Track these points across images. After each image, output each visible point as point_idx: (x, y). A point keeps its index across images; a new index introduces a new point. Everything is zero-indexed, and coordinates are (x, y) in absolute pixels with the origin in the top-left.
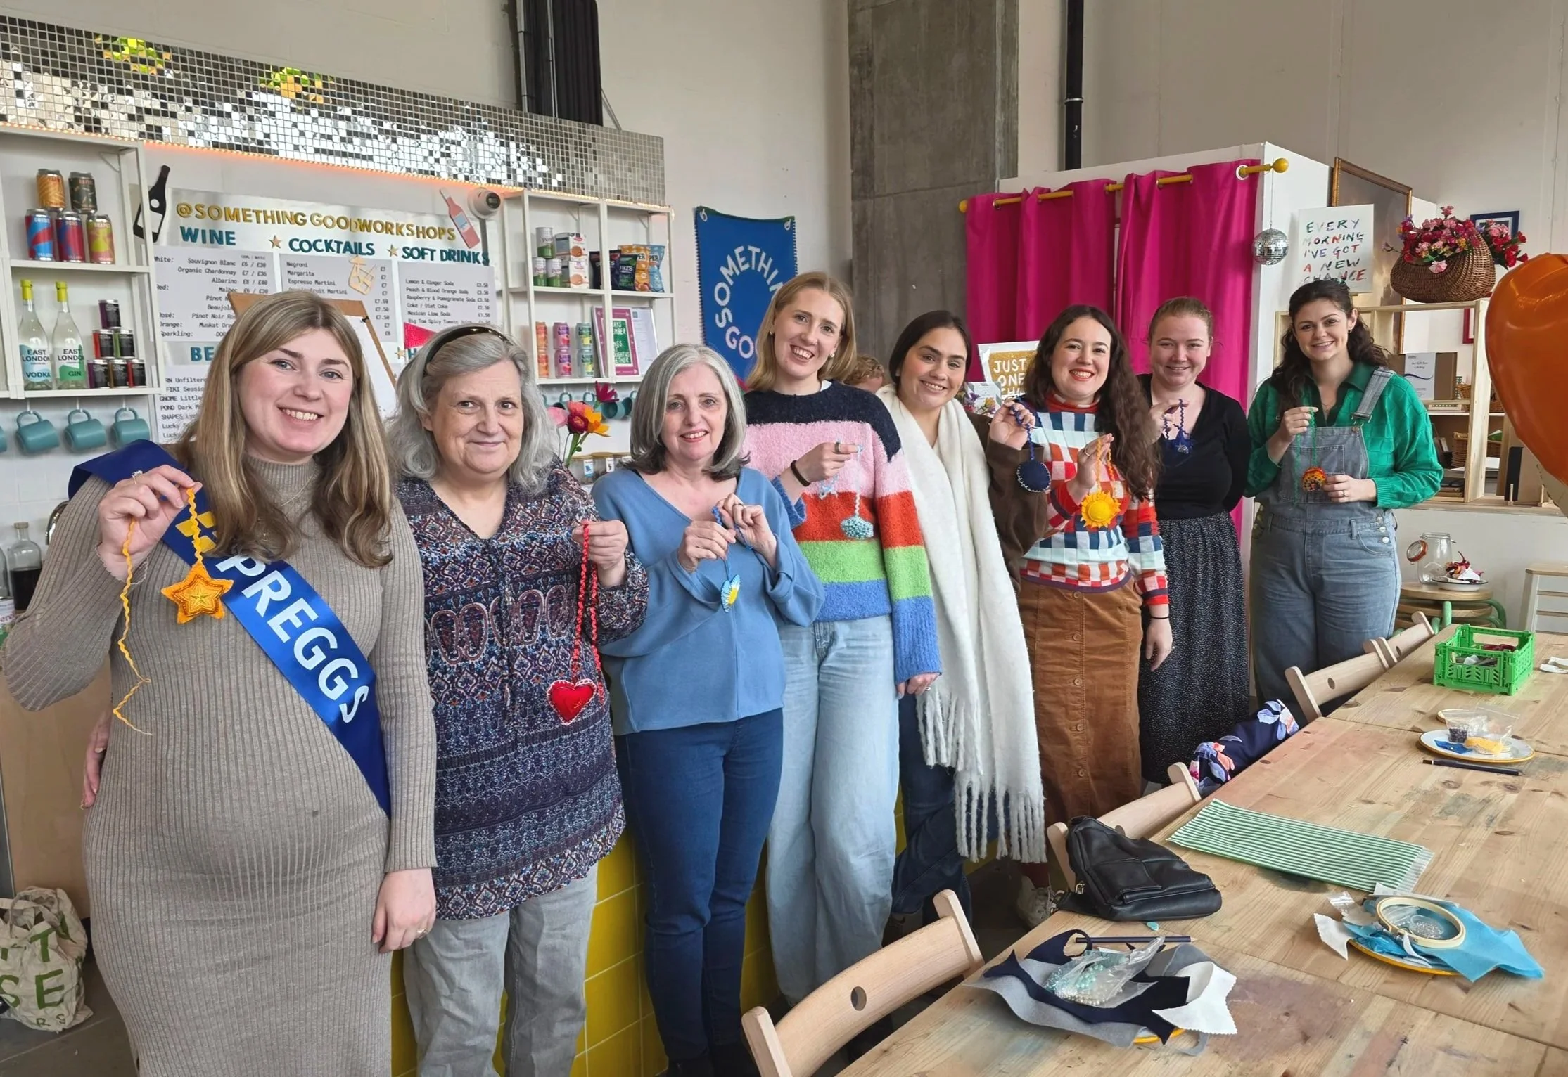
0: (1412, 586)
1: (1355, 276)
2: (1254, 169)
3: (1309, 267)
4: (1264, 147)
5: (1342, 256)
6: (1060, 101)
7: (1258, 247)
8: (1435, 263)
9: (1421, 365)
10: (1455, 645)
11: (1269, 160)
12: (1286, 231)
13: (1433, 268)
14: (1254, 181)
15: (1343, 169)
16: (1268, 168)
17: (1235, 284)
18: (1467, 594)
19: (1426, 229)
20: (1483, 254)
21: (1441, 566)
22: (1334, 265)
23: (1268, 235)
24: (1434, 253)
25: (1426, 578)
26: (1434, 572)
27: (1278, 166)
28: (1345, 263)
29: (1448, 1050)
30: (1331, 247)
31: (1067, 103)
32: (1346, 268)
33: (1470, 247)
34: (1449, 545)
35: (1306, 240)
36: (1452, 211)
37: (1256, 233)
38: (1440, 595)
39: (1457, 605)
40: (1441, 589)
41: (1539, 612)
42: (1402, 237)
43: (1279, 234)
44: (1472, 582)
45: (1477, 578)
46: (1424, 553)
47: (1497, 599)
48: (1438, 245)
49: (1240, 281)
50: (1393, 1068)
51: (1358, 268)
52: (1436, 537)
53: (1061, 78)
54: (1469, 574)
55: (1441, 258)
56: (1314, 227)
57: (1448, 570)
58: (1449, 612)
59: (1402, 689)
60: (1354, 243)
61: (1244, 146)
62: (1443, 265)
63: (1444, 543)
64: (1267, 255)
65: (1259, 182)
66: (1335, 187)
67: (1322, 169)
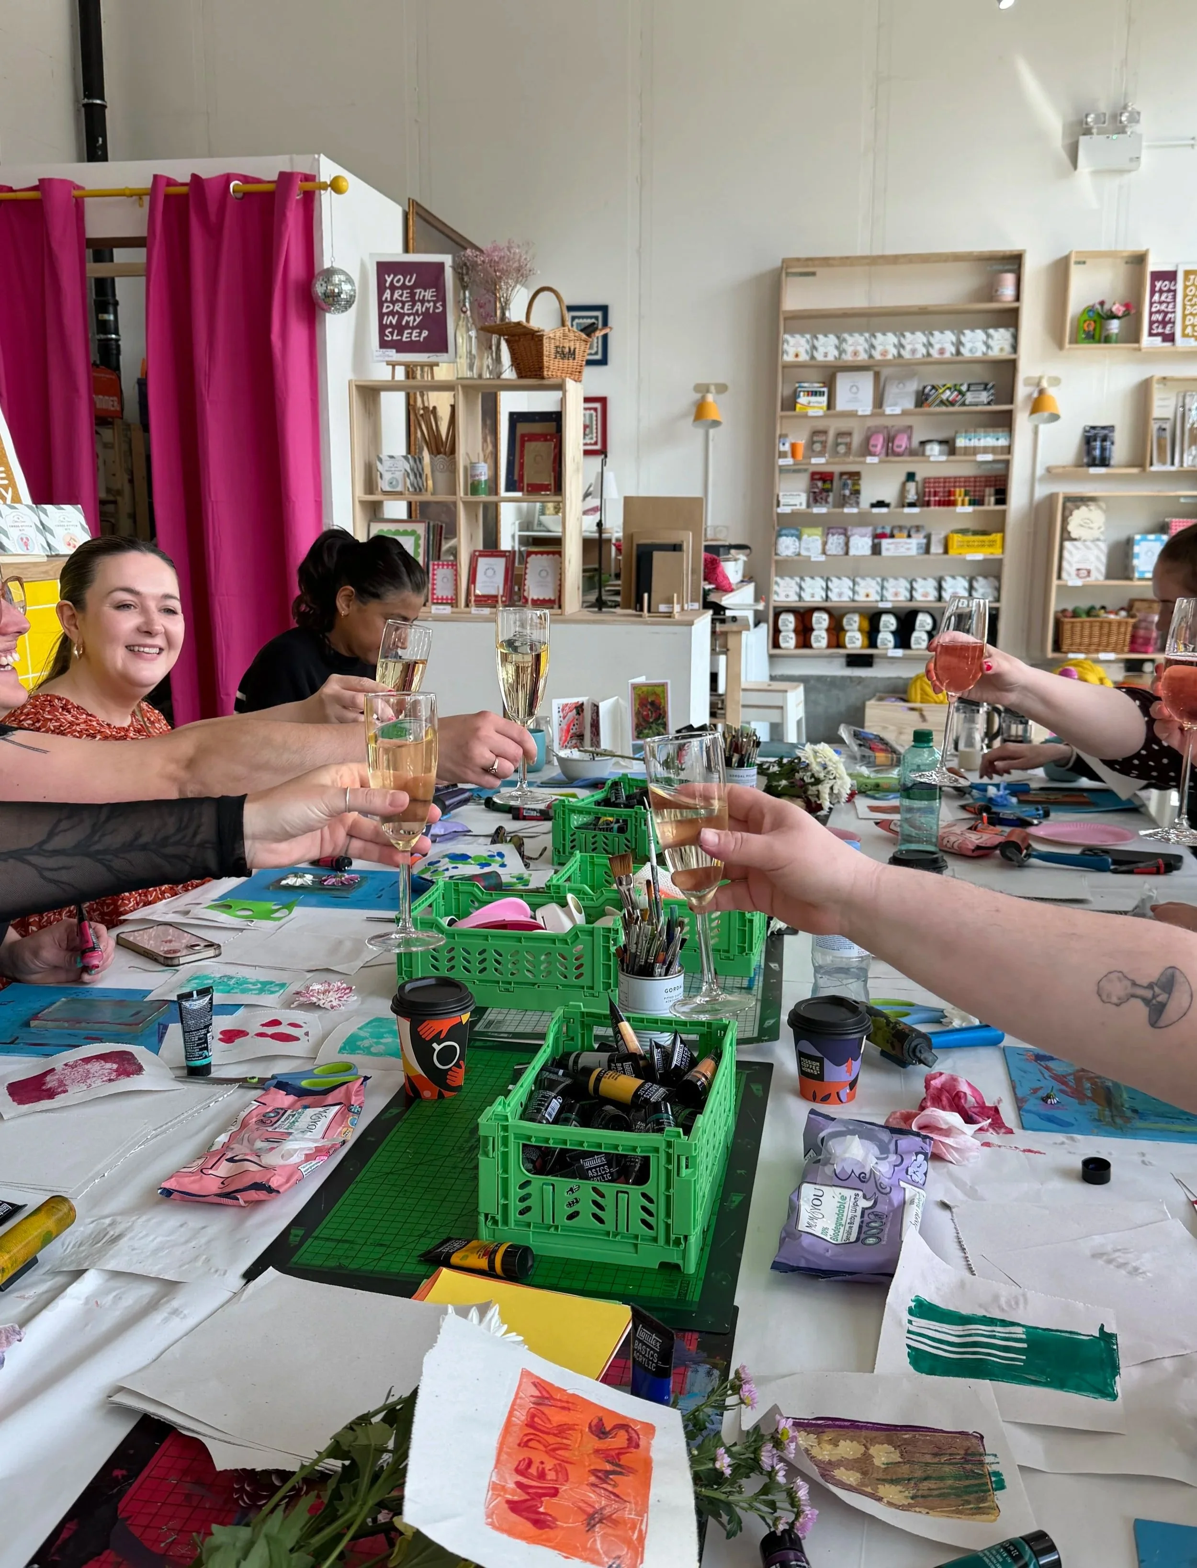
2: (309, 186)
4: (318, 160)
6: (76, 100)
7: (319, 289)
11: (325, 177)
14: (309, 201)
15: (417, 214)
16: (324, 186)
23: (330, 273)
27: (336, 186)
31: (85, 105)
37: (317, 270)
43: (343, 273)
53: (74, 69)
61: (294, 156)
64: (333, 300)
65: (316, 204)
66: (411, 235)
67: (394, 213)
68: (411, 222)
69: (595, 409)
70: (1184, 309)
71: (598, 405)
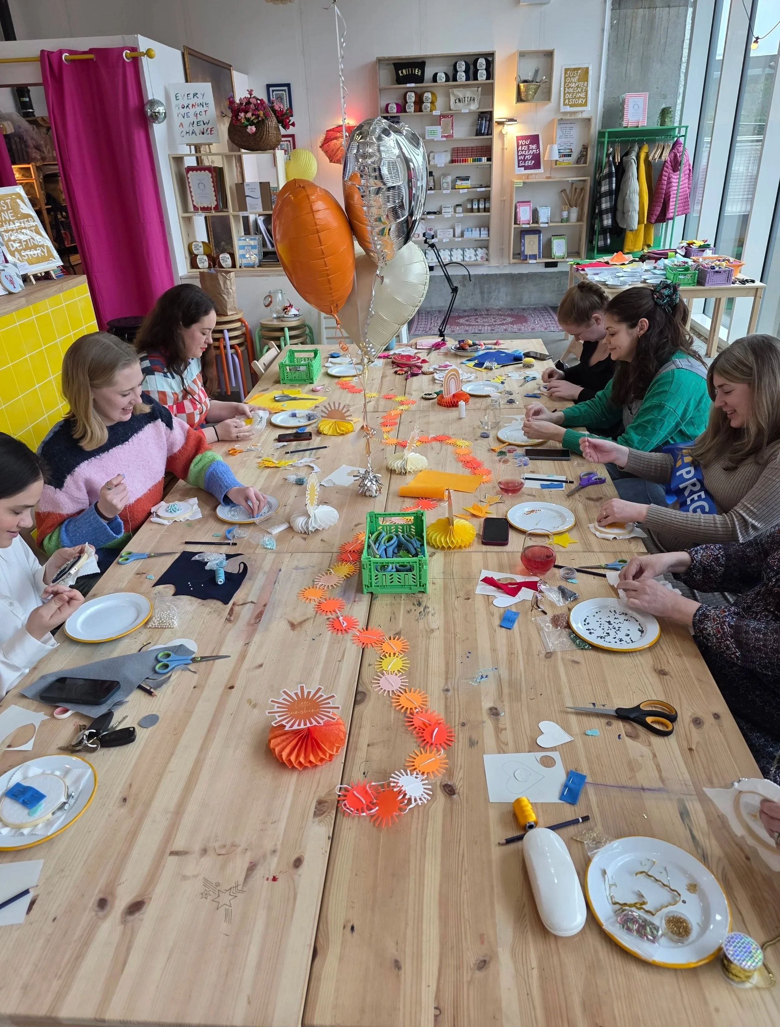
0: (269, 321)
1: (209, 130)
2: (134, 54)
3: (181, 124)
4: (138, 38)
5: (200, 118)
7: (148, 110)
8: (249, 127)
9: (253, 190)
10: (287, 363)
11: (143, 49)
12: (163, 100)
13: (248, 130)
14: (136, 62)
15: (189, 54)
16: (143, 54)
17: (138, 135)
18: (294, 324)
19: (241, 104)
20: (272, 122)
21: (280, 308)
22: (195, 123)
23: (152, 103)
24: (248, 120)
25: (275, 316)
26: (277, 312)
27: (149, 53)
28: (202, 123)
29: (297, 568)
30: (192, 111)
32: (203, 126)
33: (266, 117)
34: (282, 296)
35: (176, 106)
36: (253, 93)
37: (145, 102)
38: (282, 324)
39: (290, 329)
40: (282, 321)
41: (326, 328)
42: (229, 108)
43: (159, 103)
44: (296, 315)
45: (297, 313)
46: (271, 302)
47: (307, 322)
48: (249, 115)
49: (142, 134)
50: (277, 583)
51: (210, 126)
52: (276, 292)
54: (293, 311)
55: (252, 124)
56: (180, 97)
57: (284, 310)
58: (287, 333)
59: (267, 389)
60: (205, 108)
61: (124, 37)
62: (254, 129)
63: (280, 295)
64: (155, 117)
65: (140, 65)
66: (187, 67)
67: (177, 54)
68: (186, 59)
69: (289, 141)
70: (565, 90)
71: (290, 139)
